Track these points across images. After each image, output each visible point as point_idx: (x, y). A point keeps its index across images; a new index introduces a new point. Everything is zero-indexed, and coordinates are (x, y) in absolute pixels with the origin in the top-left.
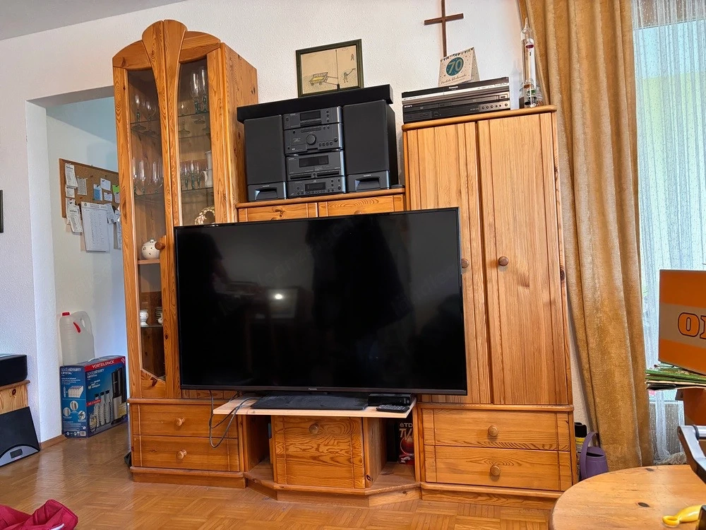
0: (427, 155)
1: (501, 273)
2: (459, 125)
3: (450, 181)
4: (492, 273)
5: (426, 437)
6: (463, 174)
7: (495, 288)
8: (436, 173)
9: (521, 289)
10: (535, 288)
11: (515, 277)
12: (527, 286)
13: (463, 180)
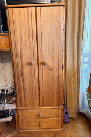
0: (17, 20)
1: (43, 67)
2: (29, 8)
3: (26, 32)
4: (41, 66)
5: (19, 117)
6: (31, 29)
7: (42, 71)
8: (20, 27)
9: (50, 72)
10: (54, 72)
11: (48, 68)
12: (52, 71)
13: (31, 31)
